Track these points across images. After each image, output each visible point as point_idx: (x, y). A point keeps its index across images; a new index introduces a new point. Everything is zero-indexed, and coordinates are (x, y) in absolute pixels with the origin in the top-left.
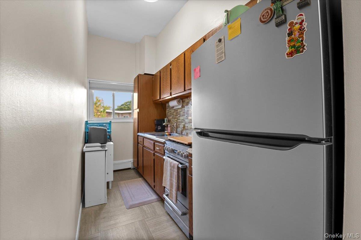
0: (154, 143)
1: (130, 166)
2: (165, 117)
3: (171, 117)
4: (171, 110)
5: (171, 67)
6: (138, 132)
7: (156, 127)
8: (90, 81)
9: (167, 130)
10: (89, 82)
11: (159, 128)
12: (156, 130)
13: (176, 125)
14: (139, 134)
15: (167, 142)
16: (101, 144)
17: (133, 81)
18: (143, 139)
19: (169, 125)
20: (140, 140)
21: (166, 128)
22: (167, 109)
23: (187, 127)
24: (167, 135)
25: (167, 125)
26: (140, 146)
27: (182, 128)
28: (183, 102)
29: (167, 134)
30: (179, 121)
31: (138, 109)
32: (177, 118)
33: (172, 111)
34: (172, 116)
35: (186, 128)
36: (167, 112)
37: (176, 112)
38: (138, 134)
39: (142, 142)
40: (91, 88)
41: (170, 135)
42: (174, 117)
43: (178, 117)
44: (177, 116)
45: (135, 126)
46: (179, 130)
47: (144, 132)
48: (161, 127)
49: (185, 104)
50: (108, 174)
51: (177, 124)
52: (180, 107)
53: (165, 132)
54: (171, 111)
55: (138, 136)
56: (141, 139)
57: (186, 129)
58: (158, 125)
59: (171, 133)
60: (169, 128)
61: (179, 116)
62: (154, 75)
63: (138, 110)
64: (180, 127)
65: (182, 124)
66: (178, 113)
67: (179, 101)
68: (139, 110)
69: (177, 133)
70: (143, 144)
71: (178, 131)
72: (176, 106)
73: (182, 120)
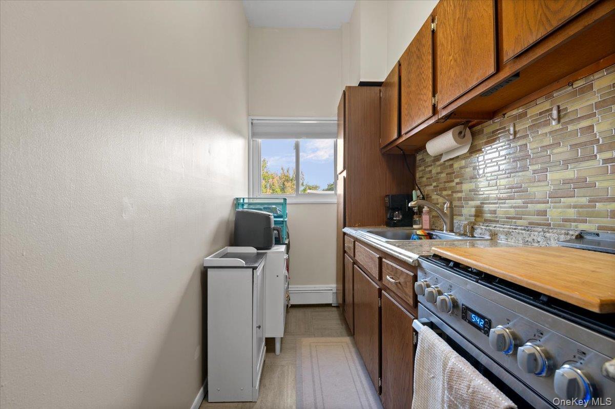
0: (380, 259)
1: (330, 299)
2: (414, 189)
3: (432, 187)
4: (430, 168)
5: (433, 26)
6: (345, 226)
7: (388, 215)
8: (254, 122)
9: (421, 222)
10: (252, 123)
11: (398, 216)
12: (390, 223)
13: (451, 207)
14: (347, 230)
15: (425, 264)
16: (258, 249)
17: (336, 111)
18: (354, 242)
19: (425, 209)
20: (349, 244)
21: (416, 218)
22: (420, 169)
23: (494, 212)
24: (420, 238)
25: (420, 209)
26: (349, 260)
27: (470, 216)
28: (474, 135)
29: (419, 232)
30: (459, 195)
31: (345, 171)
32: (451, 188)
33: (434, 172)
34: (435, 184)
35: (488, 216)
36: (418, 175)
37: (449, 171)
38: (343, 230)
39: (352, 250)
40: (254, 135)
41: (430, 236)
42: (441, 186)
43: (453, 184)
44: (452, 181)
45: (339, 211)
46: (461, 222)
47: (359, 226)
48: (403, 216)
49: (481, 141)
50: (259, 327)
51: (451, 203)
52: (465, 150)
53: (415, 226)
54: (431, 171)
55: (345, 234)
56: (349, 242)
57: (486, 221)
58: (394, 209)
59: (433, 230)
60: (426, 218)
61: (457, 180)
62: (382, 83)
63: (344, 174)
64: (461, 215)
65: (472, 203)
66: (454, 173)
67: (460, 133)
68: (347, 174)
69: (452, 231)
70: (354, 256)
71: (456, 225)
72: (449, 152)
73: (470, 191)
